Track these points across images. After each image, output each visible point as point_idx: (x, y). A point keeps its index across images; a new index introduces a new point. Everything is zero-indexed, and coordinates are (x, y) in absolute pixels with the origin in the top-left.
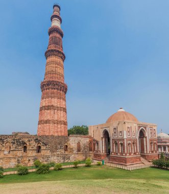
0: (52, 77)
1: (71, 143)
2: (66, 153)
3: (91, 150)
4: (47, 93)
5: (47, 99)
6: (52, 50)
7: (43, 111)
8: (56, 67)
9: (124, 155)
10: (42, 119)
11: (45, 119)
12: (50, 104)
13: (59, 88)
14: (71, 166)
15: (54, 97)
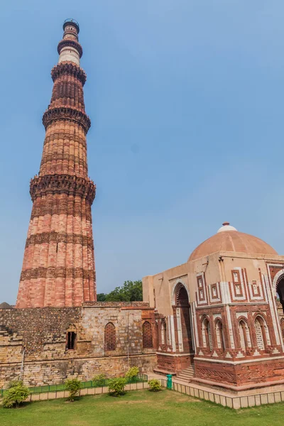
0: (55, 168)
1: (85, 326)
2: (72, 354)
3: (147, 343)
4: (41, 205)
5: (41, 218)
6: (56, 111)
7: (31, 247)
8: (65, 144)
9: (228, 356)
10: (28, 267)
11: (35, 266)
12: (47, 230)
13: (72, 189)
14: (61, 395)
15: (58, 212)
